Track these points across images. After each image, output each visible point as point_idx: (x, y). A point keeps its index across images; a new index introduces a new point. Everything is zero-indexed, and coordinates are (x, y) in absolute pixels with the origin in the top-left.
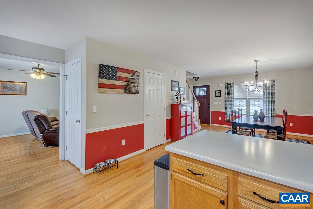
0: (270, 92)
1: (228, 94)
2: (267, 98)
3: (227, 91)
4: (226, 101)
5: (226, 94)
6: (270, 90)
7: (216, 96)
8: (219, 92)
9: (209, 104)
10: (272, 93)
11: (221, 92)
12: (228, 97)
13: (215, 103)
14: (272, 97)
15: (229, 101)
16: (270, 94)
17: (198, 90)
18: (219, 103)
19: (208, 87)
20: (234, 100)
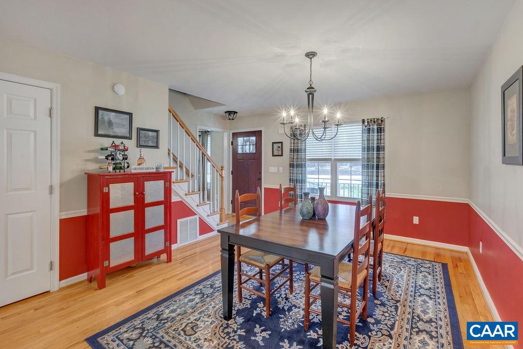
0: (375, 145)
1: (295, 151)
2: (368, 158)
3: (294, 143)
4: (292, 166)
5: (291, 150)
6: (375, 142)
7: (273, 156)
8: (280, 145)
9: (260, 173)
10: (378, 149)
11: (282, 145)
12: (295, 157)
13: (273, 169)
14: (378, 158)
15: (298, 166)
16: (375, 149)
17: (240, 140)
18: (278, 170)
19: (258, 134)
20: (308, 163)
